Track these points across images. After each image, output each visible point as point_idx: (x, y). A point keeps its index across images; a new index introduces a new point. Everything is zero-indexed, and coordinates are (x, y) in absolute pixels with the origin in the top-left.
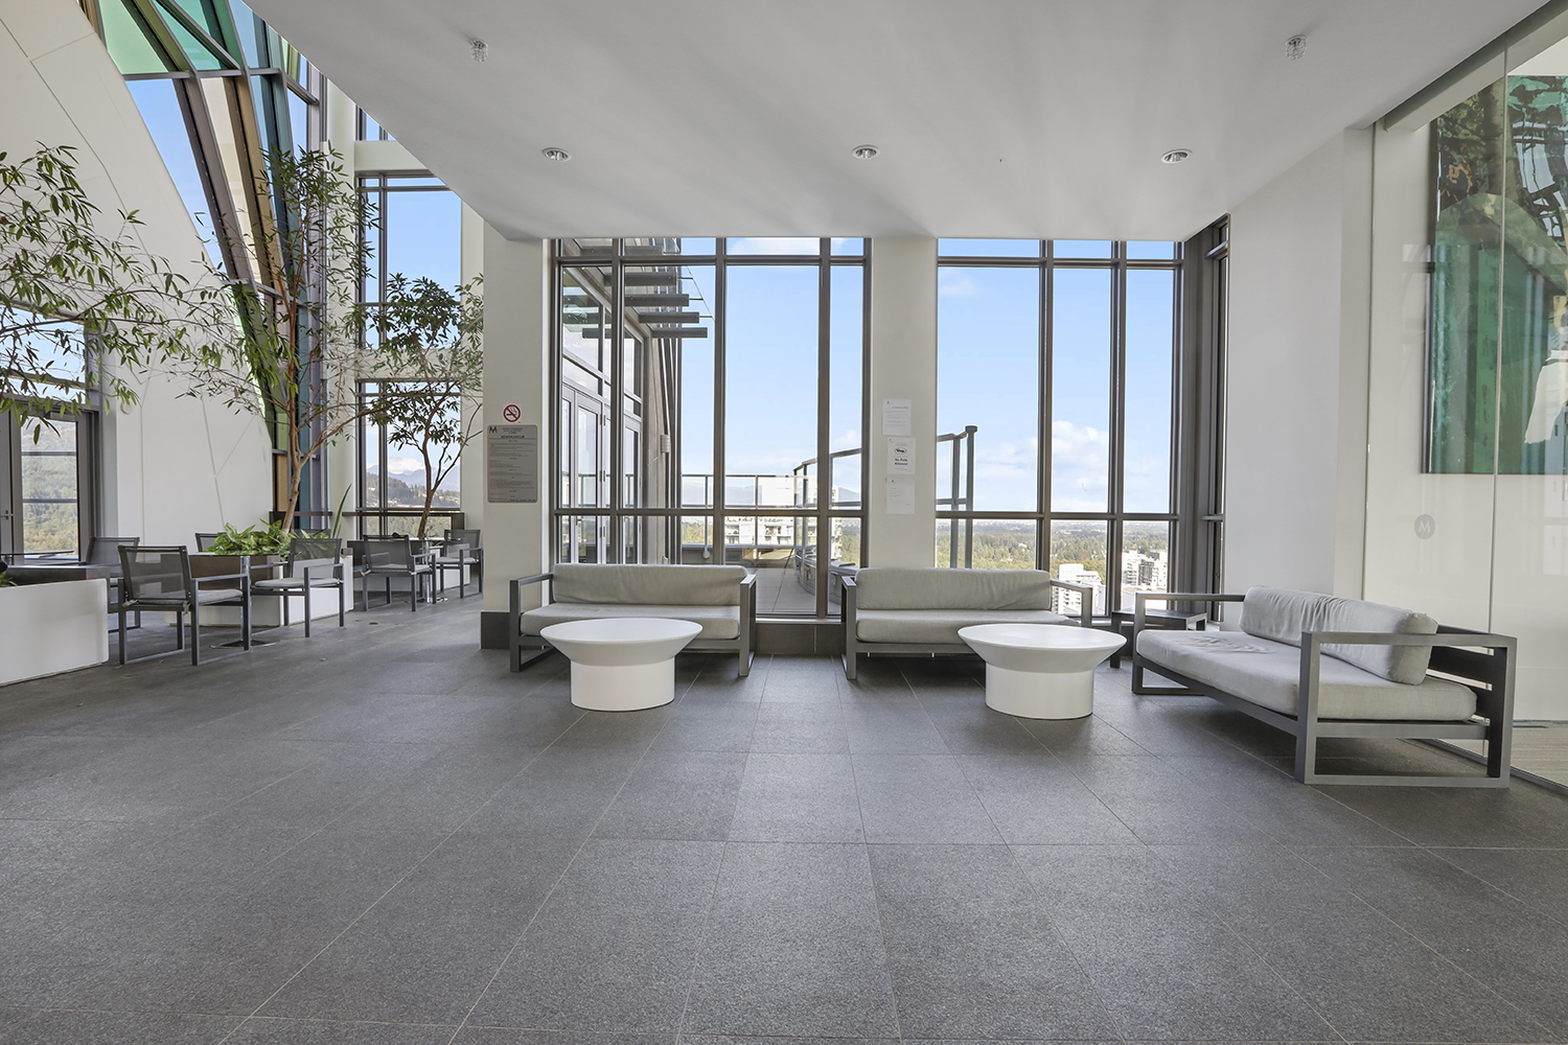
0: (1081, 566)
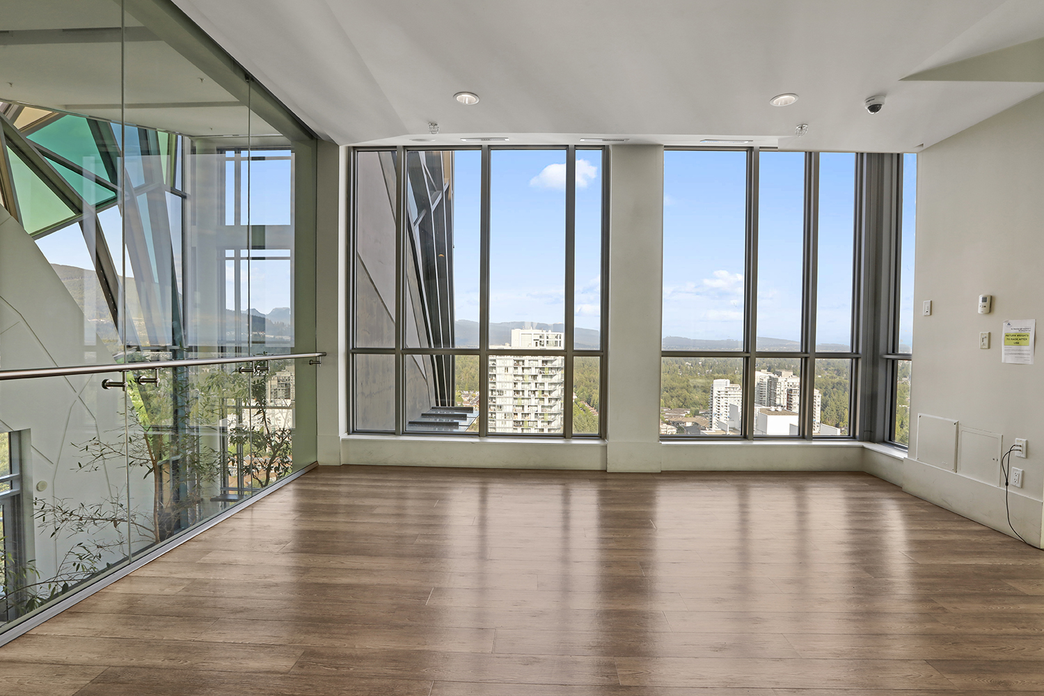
0: (728, 381)
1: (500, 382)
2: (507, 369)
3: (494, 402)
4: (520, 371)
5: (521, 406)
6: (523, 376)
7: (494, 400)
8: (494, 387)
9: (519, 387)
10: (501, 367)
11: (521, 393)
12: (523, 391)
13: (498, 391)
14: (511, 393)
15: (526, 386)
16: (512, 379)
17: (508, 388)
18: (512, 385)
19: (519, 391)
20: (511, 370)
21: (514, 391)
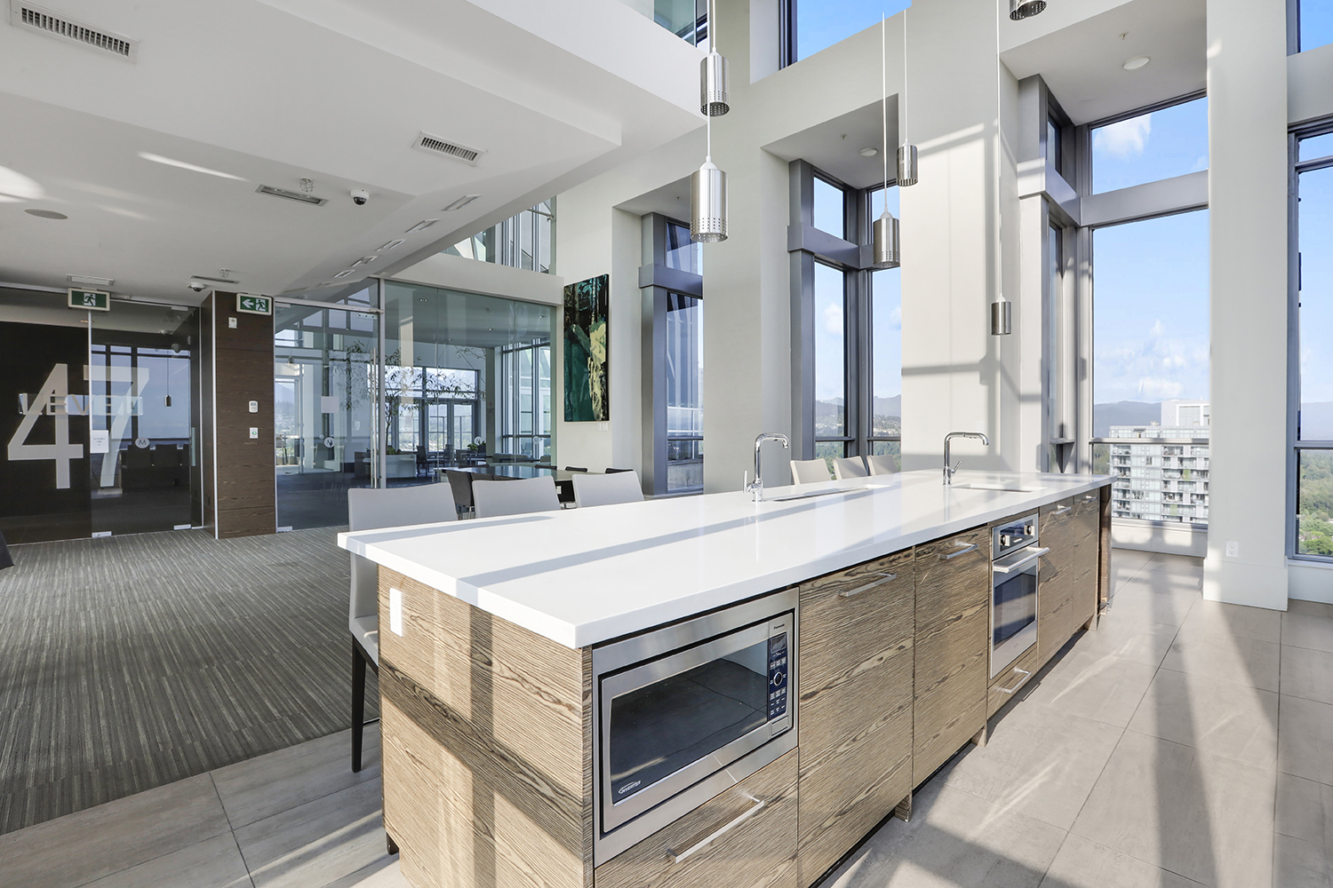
1: (1136, 479)
2: (1149, 460)
3: (1128, 509)
4: (1174, 464)
5: (1177, 517)
6: (1181, 472)
7: (1127, 506)
8: (1128, 486)
9: (1173, 487)
10: (1140, 456)
11: (1177, 498)
12: (1181, 495)
13: (1134, 492)
14: (1158, 497)
15: (1186, 486)
16: (1159, 474)
17: (1151, 487)
18: (1158, 485)
19: (1174, 494)
20: (1157, 462)
21: (1165, 494)
